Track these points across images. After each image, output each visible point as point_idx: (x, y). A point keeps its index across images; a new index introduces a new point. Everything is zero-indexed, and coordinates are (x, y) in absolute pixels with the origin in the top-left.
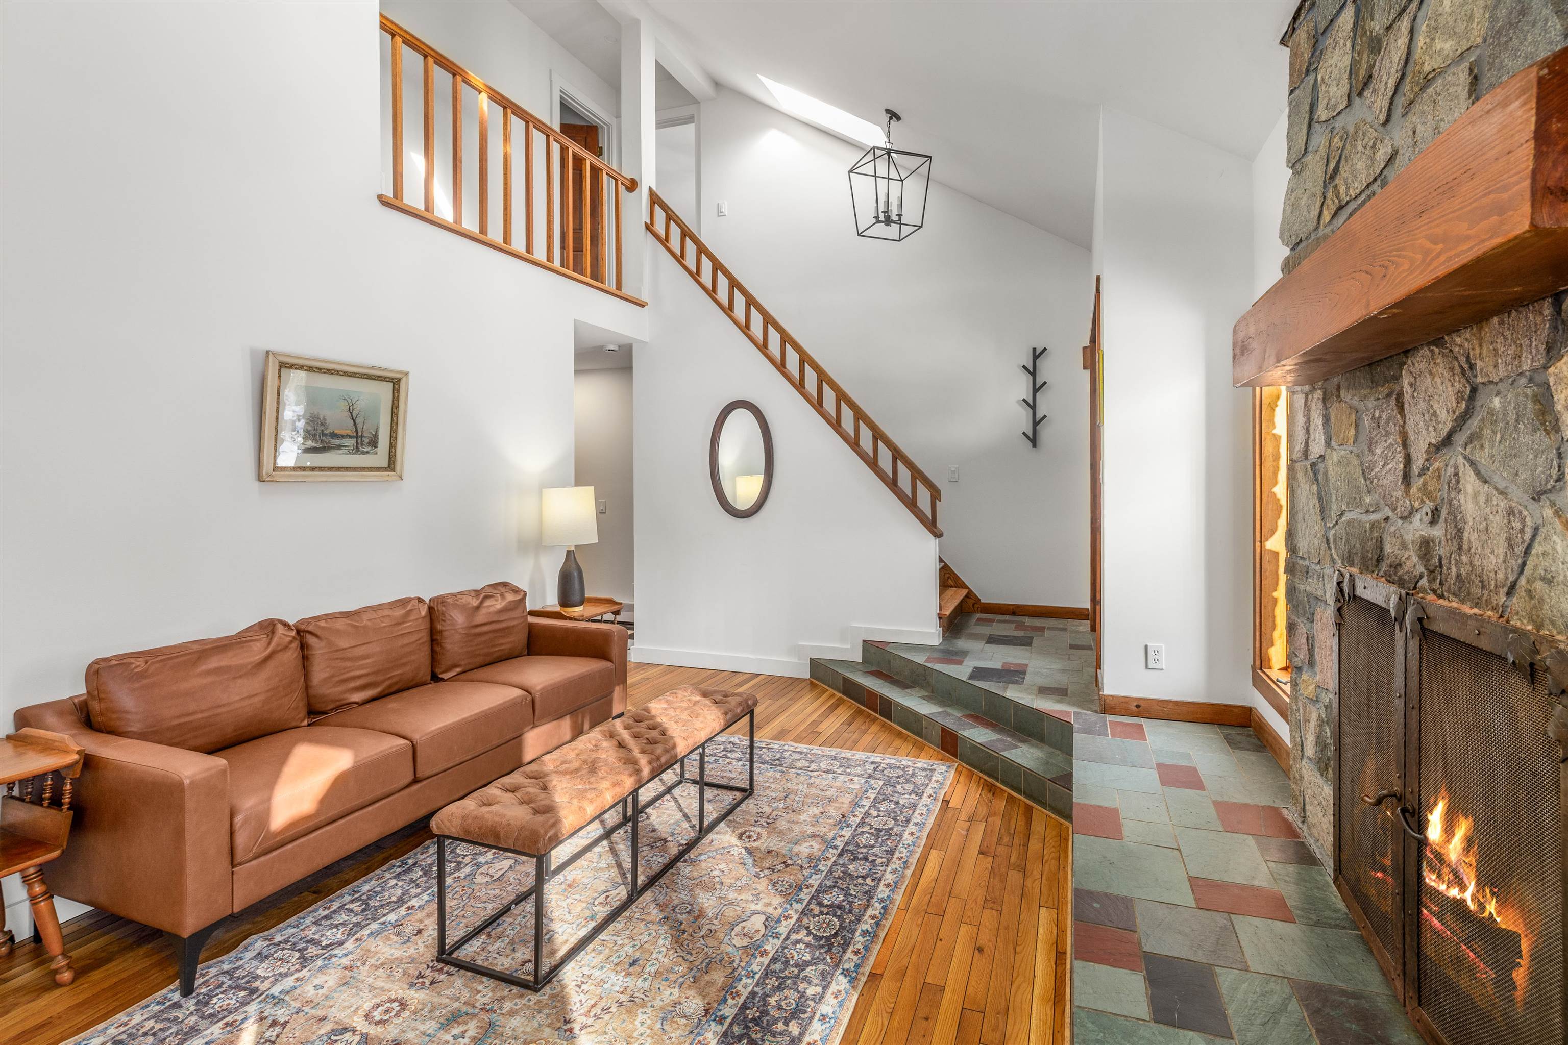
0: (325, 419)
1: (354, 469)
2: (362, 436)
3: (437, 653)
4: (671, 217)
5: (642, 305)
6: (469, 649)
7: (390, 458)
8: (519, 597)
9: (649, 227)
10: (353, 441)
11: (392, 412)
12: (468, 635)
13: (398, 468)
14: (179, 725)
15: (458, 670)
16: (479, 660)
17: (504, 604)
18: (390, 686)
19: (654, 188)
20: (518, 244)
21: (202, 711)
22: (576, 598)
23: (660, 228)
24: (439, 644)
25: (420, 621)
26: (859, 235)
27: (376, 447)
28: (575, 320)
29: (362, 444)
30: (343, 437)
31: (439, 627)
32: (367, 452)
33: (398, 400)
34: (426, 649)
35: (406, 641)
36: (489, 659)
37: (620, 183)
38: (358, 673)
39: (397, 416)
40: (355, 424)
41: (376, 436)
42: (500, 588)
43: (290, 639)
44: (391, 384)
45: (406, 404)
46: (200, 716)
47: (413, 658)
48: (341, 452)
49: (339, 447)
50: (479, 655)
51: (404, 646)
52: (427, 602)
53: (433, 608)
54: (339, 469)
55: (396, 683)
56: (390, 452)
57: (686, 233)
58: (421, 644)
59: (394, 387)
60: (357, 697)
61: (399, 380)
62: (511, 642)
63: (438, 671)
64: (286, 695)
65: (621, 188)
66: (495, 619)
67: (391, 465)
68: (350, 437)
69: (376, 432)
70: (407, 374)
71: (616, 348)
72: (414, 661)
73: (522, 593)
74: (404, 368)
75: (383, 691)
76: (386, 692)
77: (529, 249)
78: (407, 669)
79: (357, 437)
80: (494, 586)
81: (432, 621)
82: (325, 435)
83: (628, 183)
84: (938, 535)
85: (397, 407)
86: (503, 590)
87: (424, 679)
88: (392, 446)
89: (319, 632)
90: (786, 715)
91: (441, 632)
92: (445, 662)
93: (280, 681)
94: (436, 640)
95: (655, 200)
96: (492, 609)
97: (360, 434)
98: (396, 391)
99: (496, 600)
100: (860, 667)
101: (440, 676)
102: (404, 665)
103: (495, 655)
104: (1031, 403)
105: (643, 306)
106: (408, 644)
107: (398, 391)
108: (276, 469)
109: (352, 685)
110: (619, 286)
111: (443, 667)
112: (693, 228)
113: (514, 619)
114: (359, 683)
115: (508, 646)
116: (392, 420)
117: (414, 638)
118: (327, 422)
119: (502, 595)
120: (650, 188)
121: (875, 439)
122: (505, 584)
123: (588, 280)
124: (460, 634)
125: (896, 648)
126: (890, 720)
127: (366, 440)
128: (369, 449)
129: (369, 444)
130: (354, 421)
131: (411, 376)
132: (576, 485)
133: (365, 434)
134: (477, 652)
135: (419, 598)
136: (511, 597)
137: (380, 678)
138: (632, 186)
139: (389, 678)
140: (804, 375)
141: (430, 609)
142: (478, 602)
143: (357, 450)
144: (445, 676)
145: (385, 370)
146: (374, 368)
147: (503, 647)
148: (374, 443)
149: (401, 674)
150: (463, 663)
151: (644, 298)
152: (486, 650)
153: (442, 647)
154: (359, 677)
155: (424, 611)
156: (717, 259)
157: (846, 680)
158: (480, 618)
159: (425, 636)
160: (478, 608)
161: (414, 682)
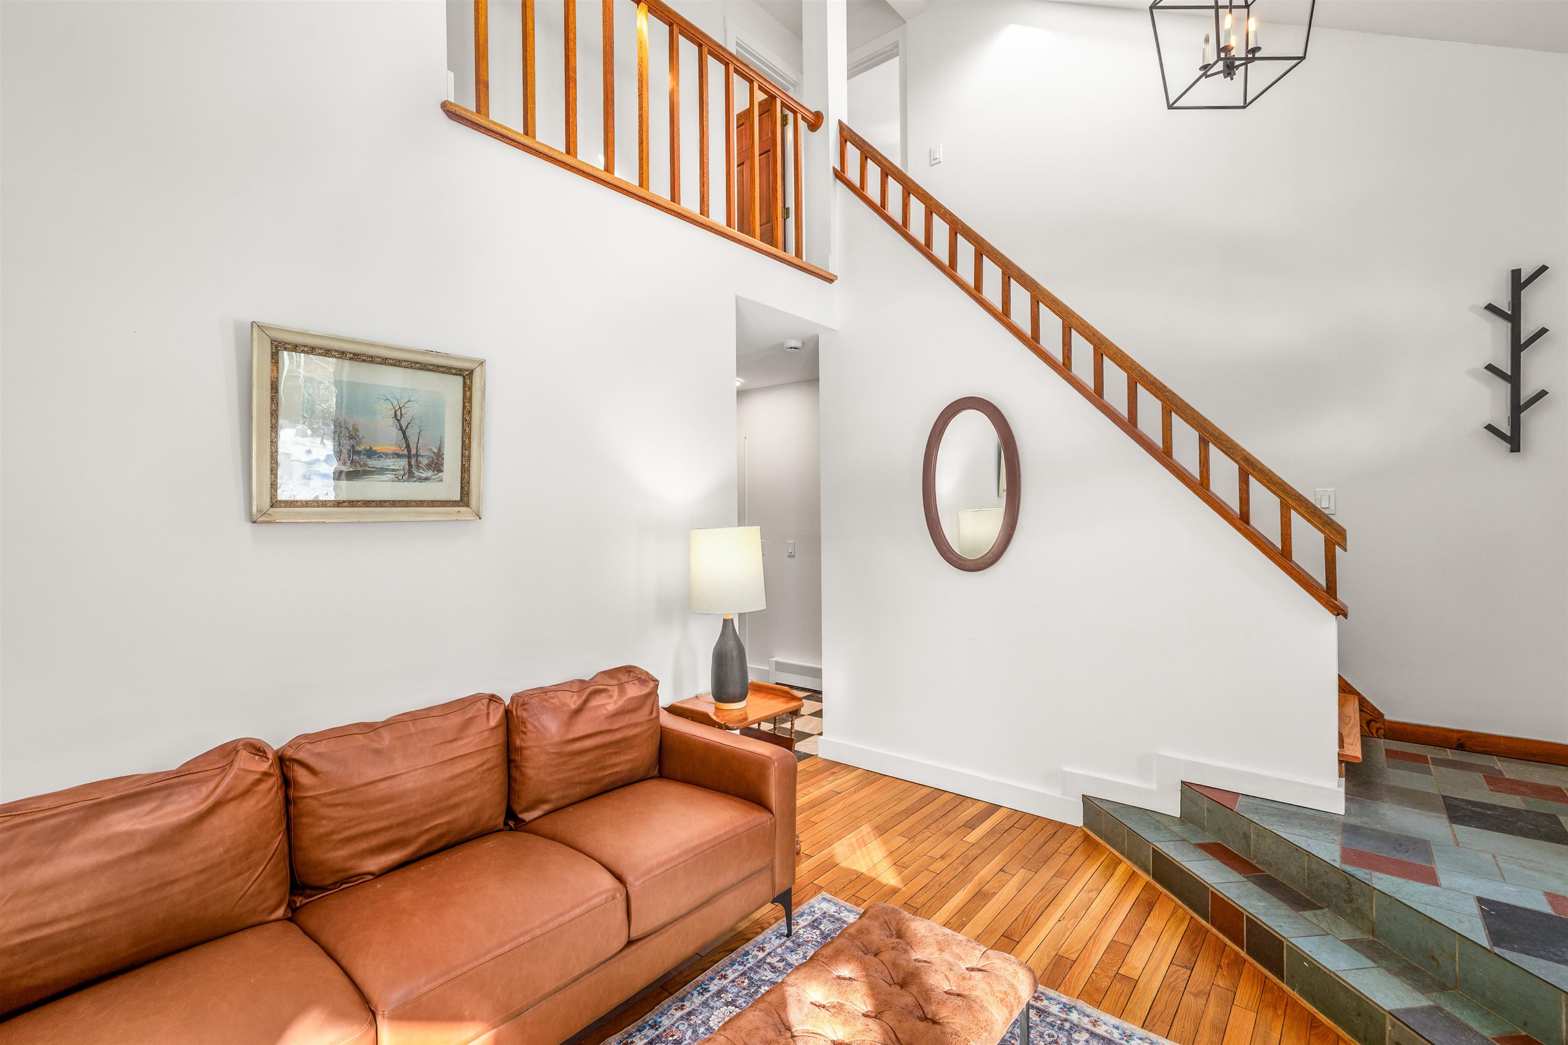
0: (356, 429)
1: (406, 504)
2: (417, 455)
3: (515, 780)
4: (868, 153)
5: (830, 279)
6: (561, 776)
7: (462, 488)
8: (646, 690)
9: (840, 175)
10: (403, 462)
11: (464, 420)
12: (559, 754)
13: (473, 501)
14: (22, 944)
15: (546, 807)
16: (578, 791)
17: (620, 703)
18: (430, 842)
19: (845, 121)
20: (660, 188)
21: (69, 918)
22: (734, 688)
23: (853, 174)
24: (518, 768)
25: (486, 734)
26: (1170, 107)
27: (440, 471)
28: (737, 298)
29: (418, 467)
30: (387, 455)
31: (518, 742)
32: (427, 479)
33: (470, 402)
34: (498, 778)
35: (458, 768)
36: (595, 788)
37: (799, 116)
38: (374, 826)
39: (470, 424)
40: (405, 437)
41: (439, 455)
42: (621, 676)
43: (257, 776)
44: (460, 379)
45: (482, 406)
46: (64, 926)
47: (471, 794)
48: (384, 478)
49: (382, 471)
50: (580, 783)
51: (453, 778)
52: (507, 702)
53: (511, 712)
54: (381, 504)
55: (441, 836)
56: (462, 478)
57: (888, 171)
58: (484, 772)
59: (465, 383)
60: (374, 864)
61: (471, 372)
62: (631, 760)
63: (517, 808)
64: (238, 875)
65: (802, 125)
66: (605, 727)
67: (464, 500)
68: (398, 456)
69: (440, 449)
70: (482, 363)
71: (799, 344)
72: (472, 799)
73: (652, 684)
74: (475, 353)
75: (418, 850)
76: (425, 852)
77: (675, 196)
78: (462, 811)
79: (409, 457)
80: (611, 673)
81: (509, 732)
82: (358, 453)
83: (810, 117)
84: (1339, 611)
85: (470, 412)
86: (624, 678)
87: (492, 823)
88: (465, 470)
89: (312, 761)
90: (1058, 914)
91: (521, 748)
92: (528, 793)
93: (227, 851)
94: (514, 761)
95: (846, 135)
96: (603, 712)
97: (413, 452)
98: (467, 388)
99: (610, 697)
100: (1177, 829)
101: (521, 816)
102: (456, 806)
103: (606, 781)
104: (1507, 370)
105: (831, 281)
106: (462, 774)
107: (470, 388)
108: (275, 503)
109: (364, 845)
110: (798, 253)
111: (524, 803)
112: (897, 161)
113: (636, 725)
114: (375, 841)
115: (626, 767)
116: (464, 431)
117: (471, 763)
118: (360, 434)
119: (621, 687)
120: (840, 122)
121: (1204, 444)
122: (629, 670)
123: (757, 242)
124: (548, 753)
125: (1256, 811)
126: (1281, 978)
127: (424, 461)
128: (429, 474)
129: (429, 466)
130: (404, 433)
131: (488, 365)
132: (739, 526)
133: (422, 452)
134: (577, 779)
135: (493, 696)
136: (634, 691)
137: (412, 831)
138: (816, 122)
139: (427, 831)
140: (1070, 351)
141: (507, 712)
142: (580, 701)
143: (410, 475)
144: (527, 816)
145: (447, 356)
146: (427, 352)
147: (615, 770)
148: (436, 465)
149: (448, 823)
150: (553, 797)
151: (833, 269)
152: (589, 776)
153: (523, 774)
154: (376, 832)
155: (496, 718)
156: (931, 198)
157: (1158, 856)
158: (582, 727)
159: (494, 756)
160: (578, 711)
161: (475, 831)
